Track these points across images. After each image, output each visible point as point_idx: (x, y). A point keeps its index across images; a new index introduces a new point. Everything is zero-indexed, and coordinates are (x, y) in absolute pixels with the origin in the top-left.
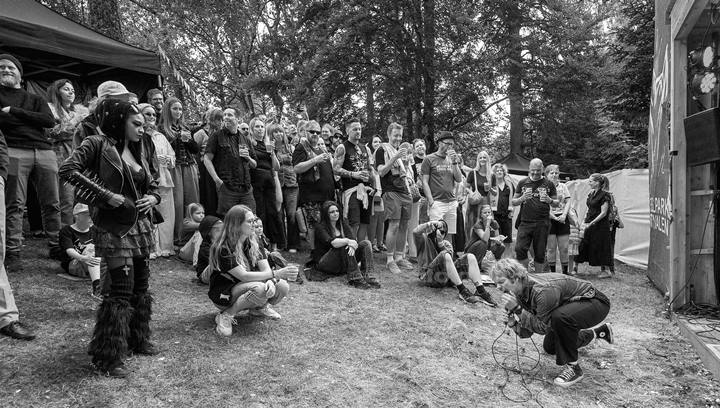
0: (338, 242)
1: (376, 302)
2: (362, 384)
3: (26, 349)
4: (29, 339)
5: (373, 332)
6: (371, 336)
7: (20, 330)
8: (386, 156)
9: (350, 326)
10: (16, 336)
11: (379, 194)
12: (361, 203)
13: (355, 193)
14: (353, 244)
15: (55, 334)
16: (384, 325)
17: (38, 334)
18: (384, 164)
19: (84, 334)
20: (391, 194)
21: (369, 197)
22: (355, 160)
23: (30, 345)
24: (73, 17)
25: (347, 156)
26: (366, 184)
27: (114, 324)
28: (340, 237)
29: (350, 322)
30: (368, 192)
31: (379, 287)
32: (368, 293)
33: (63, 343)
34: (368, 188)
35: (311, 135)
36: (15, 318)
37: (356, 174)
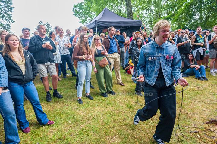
0: (192, 66)
1: (207, 85)
2: (204, 109)
3: (123, 88)
4: (124, 86)
5: (207, 94)
6: (206, 95)
7: (122, 84)
8: (212, 37)
9: (199, 92)
10: (122, 85)
11: (208, 50)
12: (200, 53)
13: (198, 50)
14: (198, 66)
15: (128, 86)
16: (211, 93)
17: (125, 85)
18: (211, 40)
19: (132, 86)
20: (212, 50)
21: (204, 51)
22: (199, 40)
23: (124, 87)
24: (123, 16)
25: (196, 39)
26: (203, 47)
27: (140, 85)
28: (193, 64)
29: (198, 91)
30: (204, 50)
31: (208, 80)
32: (204, 82)
33: (129, 87)
34: (203, 48)
35: (182, 34)
36: (121, 82)
37: (199, 44)
